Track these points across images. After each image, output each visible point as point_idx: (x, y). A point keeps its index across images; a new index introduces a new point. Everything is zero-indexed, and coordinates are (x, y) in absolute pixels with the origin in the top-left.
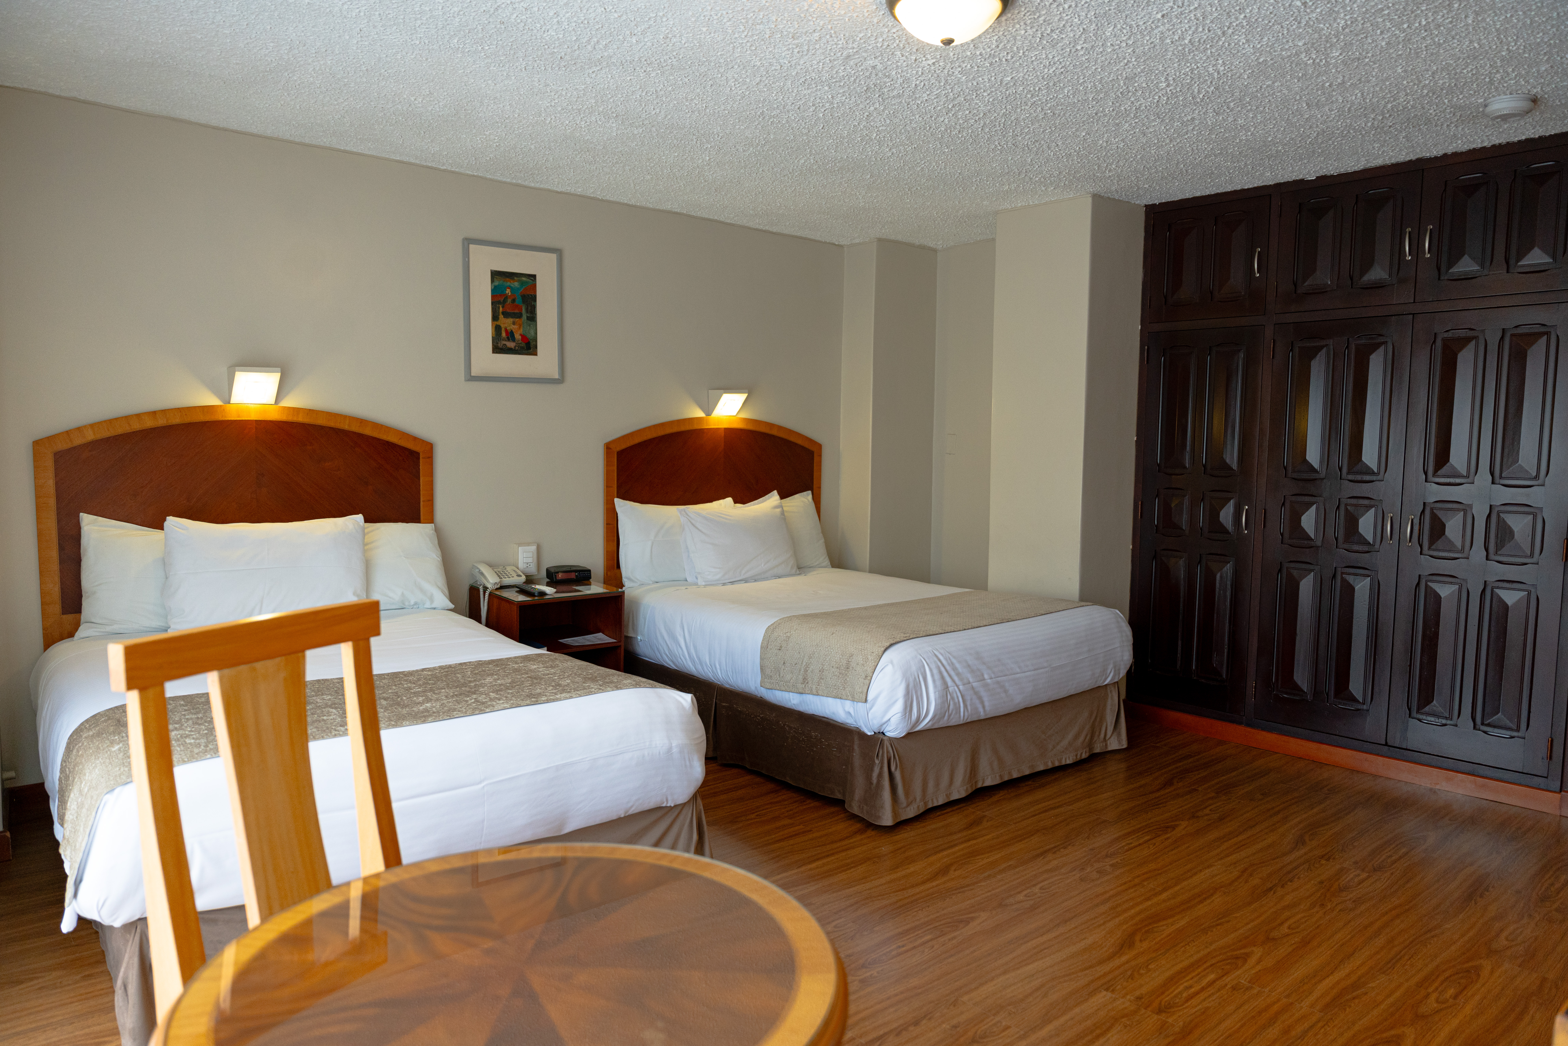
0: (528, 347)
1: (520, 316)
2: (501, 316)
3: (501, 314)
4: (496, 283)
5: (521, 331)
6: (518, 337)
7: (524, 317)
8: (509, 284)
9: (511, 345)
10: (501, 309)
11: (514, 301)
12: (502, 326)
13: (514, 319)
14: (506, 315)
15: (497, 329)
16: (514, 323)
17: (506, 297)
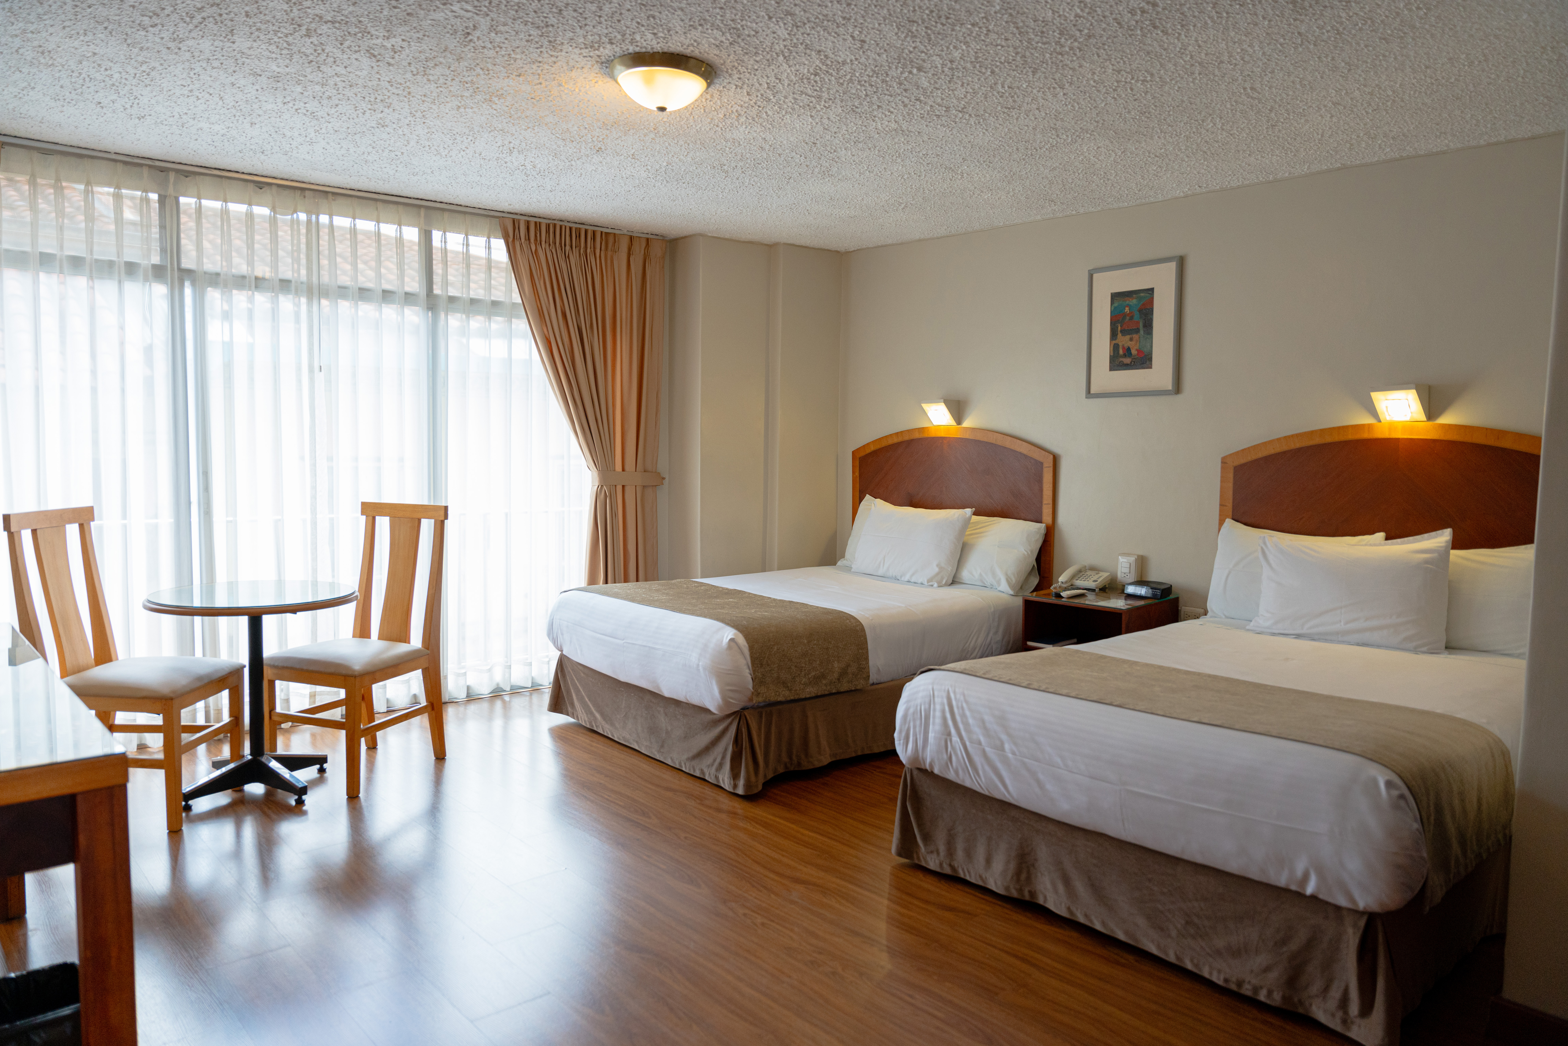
0: (1143, 360)
1: (1137, 331)
2: (1120, 335)
3: (1119, 332)
4: (1116, 305)
5: (1137, 347)
6: (1134, 352)
7: (1142, 332)
8: (1127, 302)
9: (1127, 361)
10: (1119, 328)
11: (1132, 318)
12: (1120, 344)
13: (1130, 336)
14: (1124, 332)
15: (1115, 348)
16: (1131, 340)
17: (1124, 315)
